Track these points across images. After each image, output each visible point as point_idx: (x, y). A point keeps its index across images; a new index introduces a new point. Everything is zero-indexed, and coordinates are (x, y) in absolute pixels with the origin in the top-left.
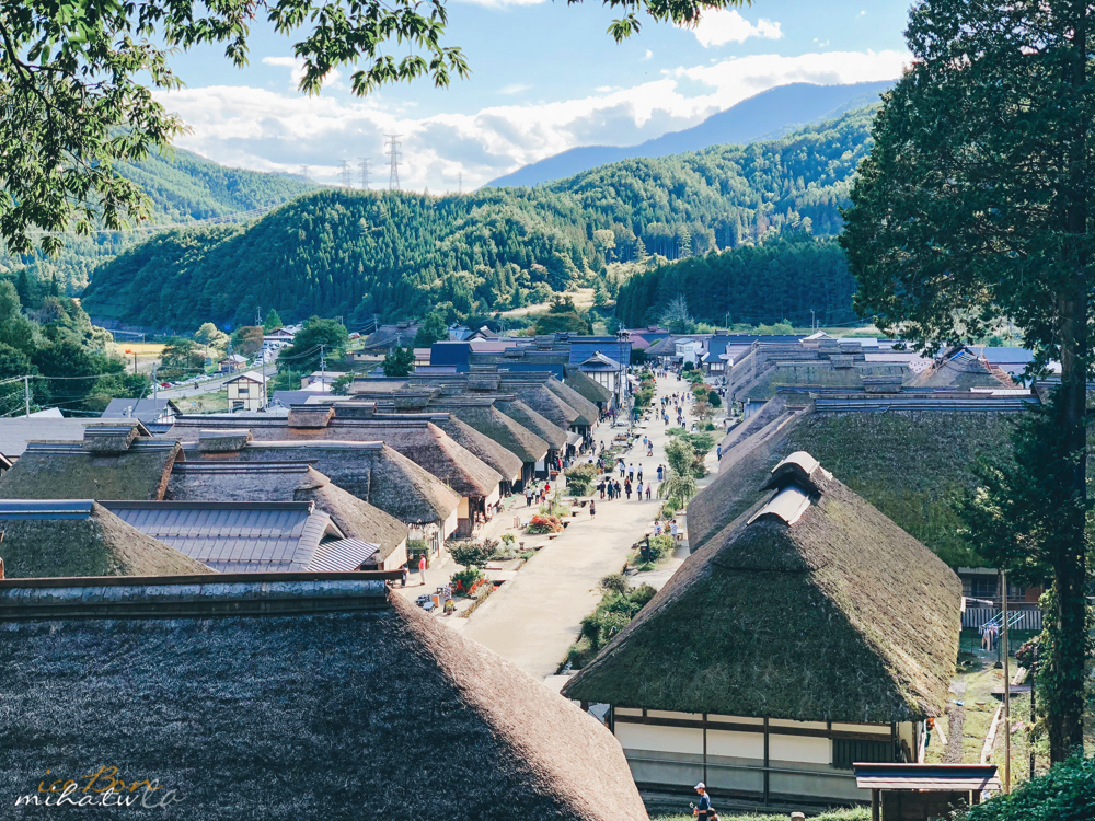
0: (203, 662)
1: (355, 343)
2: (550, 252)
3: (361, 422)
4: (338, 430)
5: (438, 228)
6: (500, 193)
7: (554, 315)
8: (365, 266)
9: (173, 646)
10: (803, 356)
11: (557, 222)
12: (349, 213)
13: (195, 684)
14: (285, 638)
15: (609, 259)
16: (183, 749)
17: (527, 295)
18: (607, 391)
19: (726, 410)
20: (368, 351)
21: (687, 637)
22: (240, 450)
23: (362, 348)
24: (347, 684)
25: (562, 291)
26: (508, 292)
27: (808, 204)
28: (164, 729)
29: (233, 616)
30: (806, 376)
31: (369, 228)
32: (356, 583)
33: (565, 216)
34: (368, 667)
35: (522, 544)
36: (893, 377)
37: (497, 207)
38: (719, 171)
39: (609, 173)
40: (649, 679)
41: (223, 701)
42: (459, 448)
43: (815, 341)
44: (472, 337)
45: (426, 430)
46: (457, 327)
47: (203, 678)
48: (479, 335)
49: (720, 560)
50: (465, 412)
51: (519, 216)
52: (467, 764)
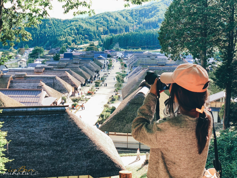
0: (28, 124)
1: (46, 52)
2: (89, 32)
3: (51, 71)
4: (45, 73)
5: (64, 27)
6: (78, 19)
7: (90, 47)
8: (47, 35)
9: (21, 121)
10: (144, 56)
11: (90, 26)
12: (43, 23)
13: (26, 129)
14: (45, 119)
15: (101, 34)
16: (24, 142)
17: (84, 42)
18: (102, 64)
19: (128, 68)
20: (49, 54)
21: (124, 118)
22: (24, 77)
23: (48, 53)
24: (58, 129)
25: (91, 41)
26: (80, 41)
27: (145, 23)
28: (20, 138)
29: (34, 115)
30: (145, 61)
31: (48, 26)
32: (59, 108)
33: (91, 24)
34: (62, 125)
35: (86, 97)
36: (164, 61)
37: (77, 22)
38: (126, 15)
39: (102, 15)
40: (116, 127)
41: (32, 132)
42: (72, 77)
43: (147, 53)
44: (72, 51)
45: (65, 73)
46: (69, 49)
47: (28, 128)
48: (74, 51)
49: (131, 102)
50: (73, 68)
51: (82, 24)
52: (83, 144)
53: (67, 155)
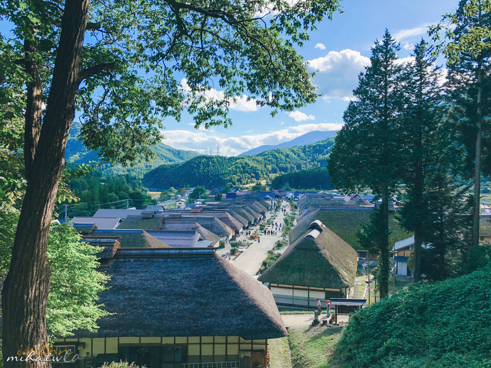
0: (168, 270)
1: (208, 192)
2: (255, 171)
3: (209, 211)
4: (203, 213)
5: (229, 165)
6: (244, 156)
7: (256, 186)
8: (211, 174)
9: (161, 265)
10: (318, 197)
11: (257, 164)
12: (207, 161)
13: (166, 275)
14: (189, 264)
15: (270, 173)
16: (163, 291)
17: (250, 181)
18: (269, 205)
19: (299, 210)
20: (211, 194)
21: (289, 266)
22: (179, 218)
24: (204, 276)
25: (259, 180)
26: (245, 180)
27: (319, 160)
28: (158, 286)
29: (176, 258)
30: (319, 202)
31: (212, 164)
32: (207, 250)
33: (259, 162)
34: (209, 272)
35: (248, 242)
36: (340, 202)
37: (243, 160)
38: (297, 151)
39: (270, 152)
40: (279, 276)
41: (173, 279)
42: (233, 218)
43: (321, 193)
44: (236, 191)
45: (225, 213)
46: (233, 189)
47: (168, 274)
48: (238, 191)
49: (297, 247)
50: (234, 209)
51: (248, 162)
52: (233, 297)
53: (213, 309)
